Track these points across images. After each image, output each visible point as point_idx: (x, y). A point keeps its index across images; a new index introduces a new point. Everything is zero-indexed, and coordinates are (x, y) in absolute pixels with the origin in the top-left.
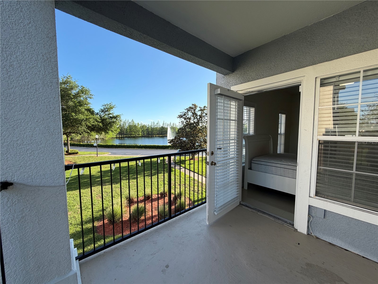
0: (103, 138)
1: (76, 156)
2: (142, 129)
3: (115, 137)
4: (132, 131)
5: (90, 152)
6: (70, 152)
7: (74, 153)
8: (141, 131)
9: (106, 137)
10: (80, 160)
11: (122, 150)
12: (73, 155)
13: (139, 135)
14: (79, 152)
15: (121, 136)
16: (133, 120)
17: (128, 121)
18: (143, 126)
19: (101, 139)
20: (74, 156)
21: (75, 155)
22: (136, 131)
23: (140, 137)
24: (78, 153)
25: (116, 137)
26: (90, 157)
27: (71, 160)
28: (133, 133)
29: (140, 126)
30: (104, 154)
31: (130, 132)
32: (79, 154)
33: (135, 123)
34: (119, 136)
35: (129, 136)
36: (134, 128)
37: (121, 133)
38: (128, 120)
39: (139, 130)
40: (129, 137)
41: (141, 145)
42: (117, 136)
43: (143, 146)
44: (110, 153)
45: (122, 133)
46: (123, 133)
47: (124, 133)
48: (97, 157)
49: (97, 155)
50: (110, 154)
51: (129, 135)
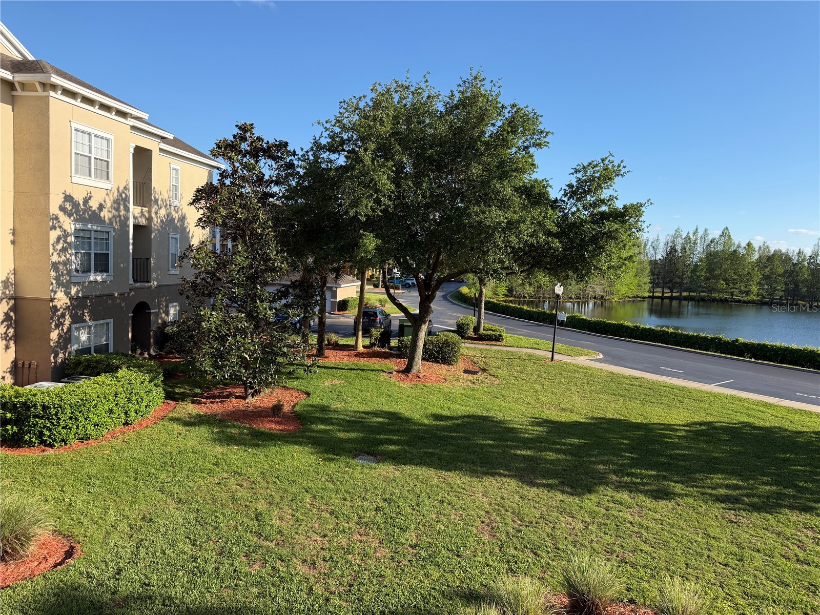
0: (602, 297)
1: (494, 348)
2: (767, 270)
3: (647, 294)
4: (716, 277)
5: (537, 340)
6: (482, 331)
7: (490, 336)
8: (756, 279)
9: (613, 294)
10: (499, 363)
11: (653, 348)
12: (487, 342)
13: (748, 293)
14: (508, 337)
15: (672, 292)
16: (726, 228)
17: (705, 235)
18: (770, 259)
19: (595, 298)
20: (488, 347)
21: (494, 343)
22: (735, 277)
23: (749, 302)
24: (502, 340)
25: (651, 294)
26: (530, 356)
27: (475, 359)
28: (722, 284)
29: (756, 257)
30: (579, 354)
31: (707, 279)
32: (503, 343)
33: (734, 244)
34: (663, 293)
35: (703, 294)
36: (729, 262)
37: (670, 281)
38: (706, 230)
39: (748, 273)
40: (703, 299)
41: (737, 340)
42: (653, 292)
43: (745, 345)
44: (601, 356)
45: (676, 283)
46: (679, 280)
47: (681, 284)
48: (550, 363)
49: (551, 356)
50: (598, 357)
51: (704, 292)
